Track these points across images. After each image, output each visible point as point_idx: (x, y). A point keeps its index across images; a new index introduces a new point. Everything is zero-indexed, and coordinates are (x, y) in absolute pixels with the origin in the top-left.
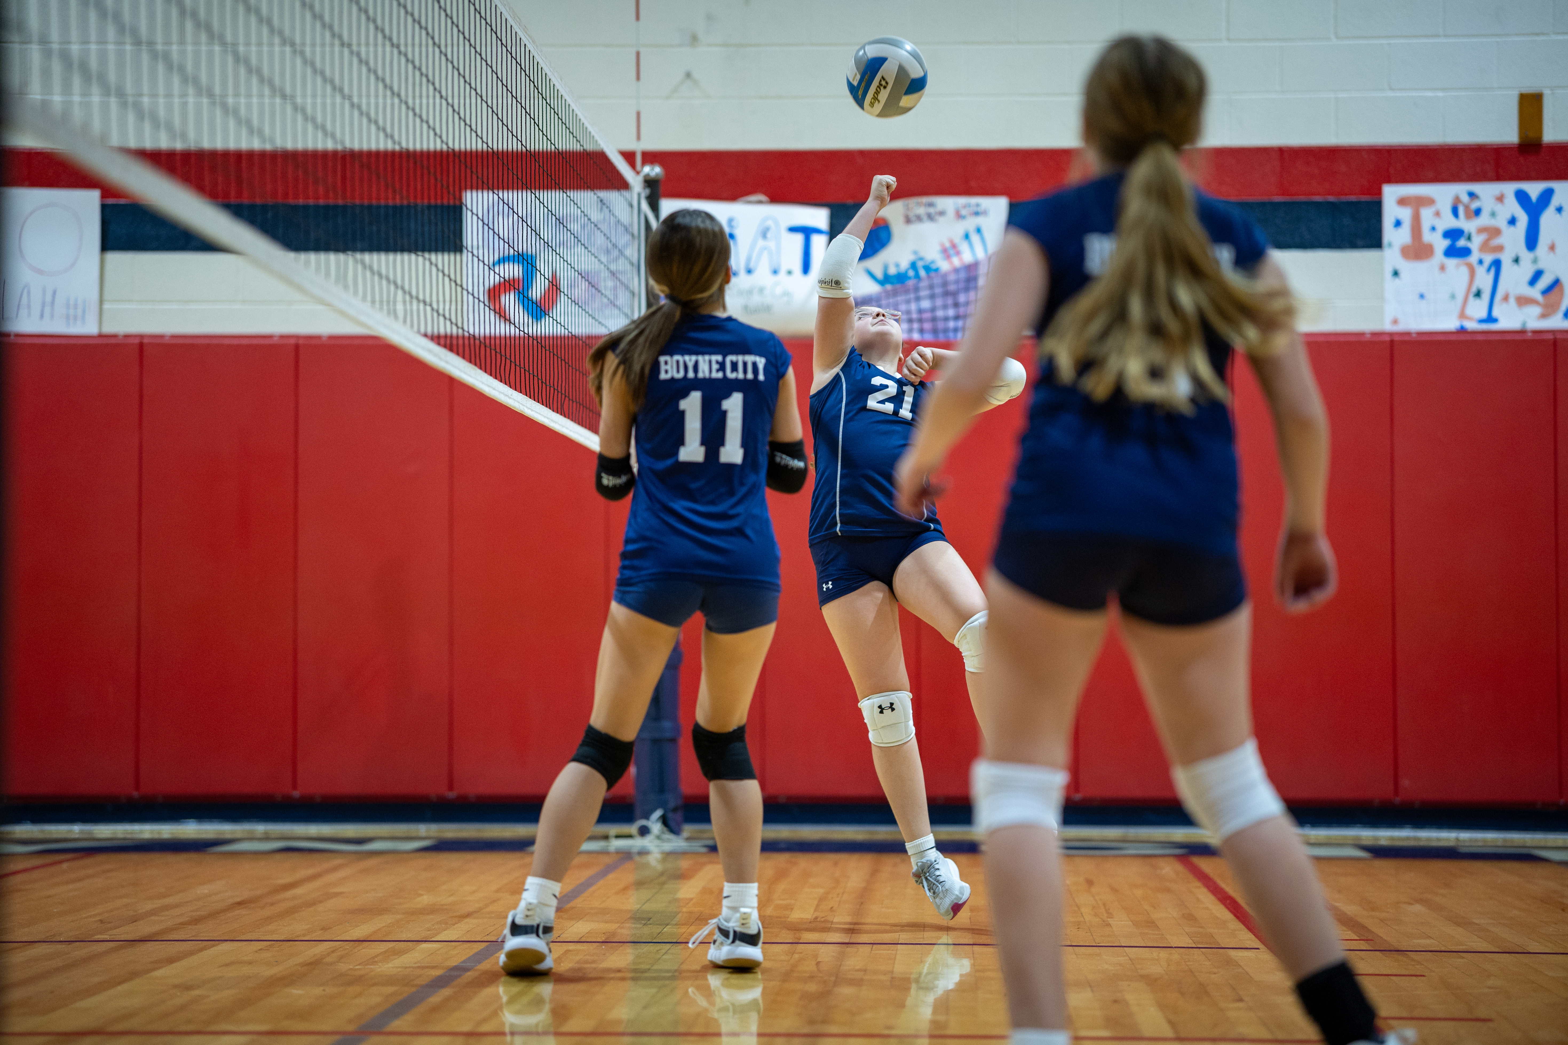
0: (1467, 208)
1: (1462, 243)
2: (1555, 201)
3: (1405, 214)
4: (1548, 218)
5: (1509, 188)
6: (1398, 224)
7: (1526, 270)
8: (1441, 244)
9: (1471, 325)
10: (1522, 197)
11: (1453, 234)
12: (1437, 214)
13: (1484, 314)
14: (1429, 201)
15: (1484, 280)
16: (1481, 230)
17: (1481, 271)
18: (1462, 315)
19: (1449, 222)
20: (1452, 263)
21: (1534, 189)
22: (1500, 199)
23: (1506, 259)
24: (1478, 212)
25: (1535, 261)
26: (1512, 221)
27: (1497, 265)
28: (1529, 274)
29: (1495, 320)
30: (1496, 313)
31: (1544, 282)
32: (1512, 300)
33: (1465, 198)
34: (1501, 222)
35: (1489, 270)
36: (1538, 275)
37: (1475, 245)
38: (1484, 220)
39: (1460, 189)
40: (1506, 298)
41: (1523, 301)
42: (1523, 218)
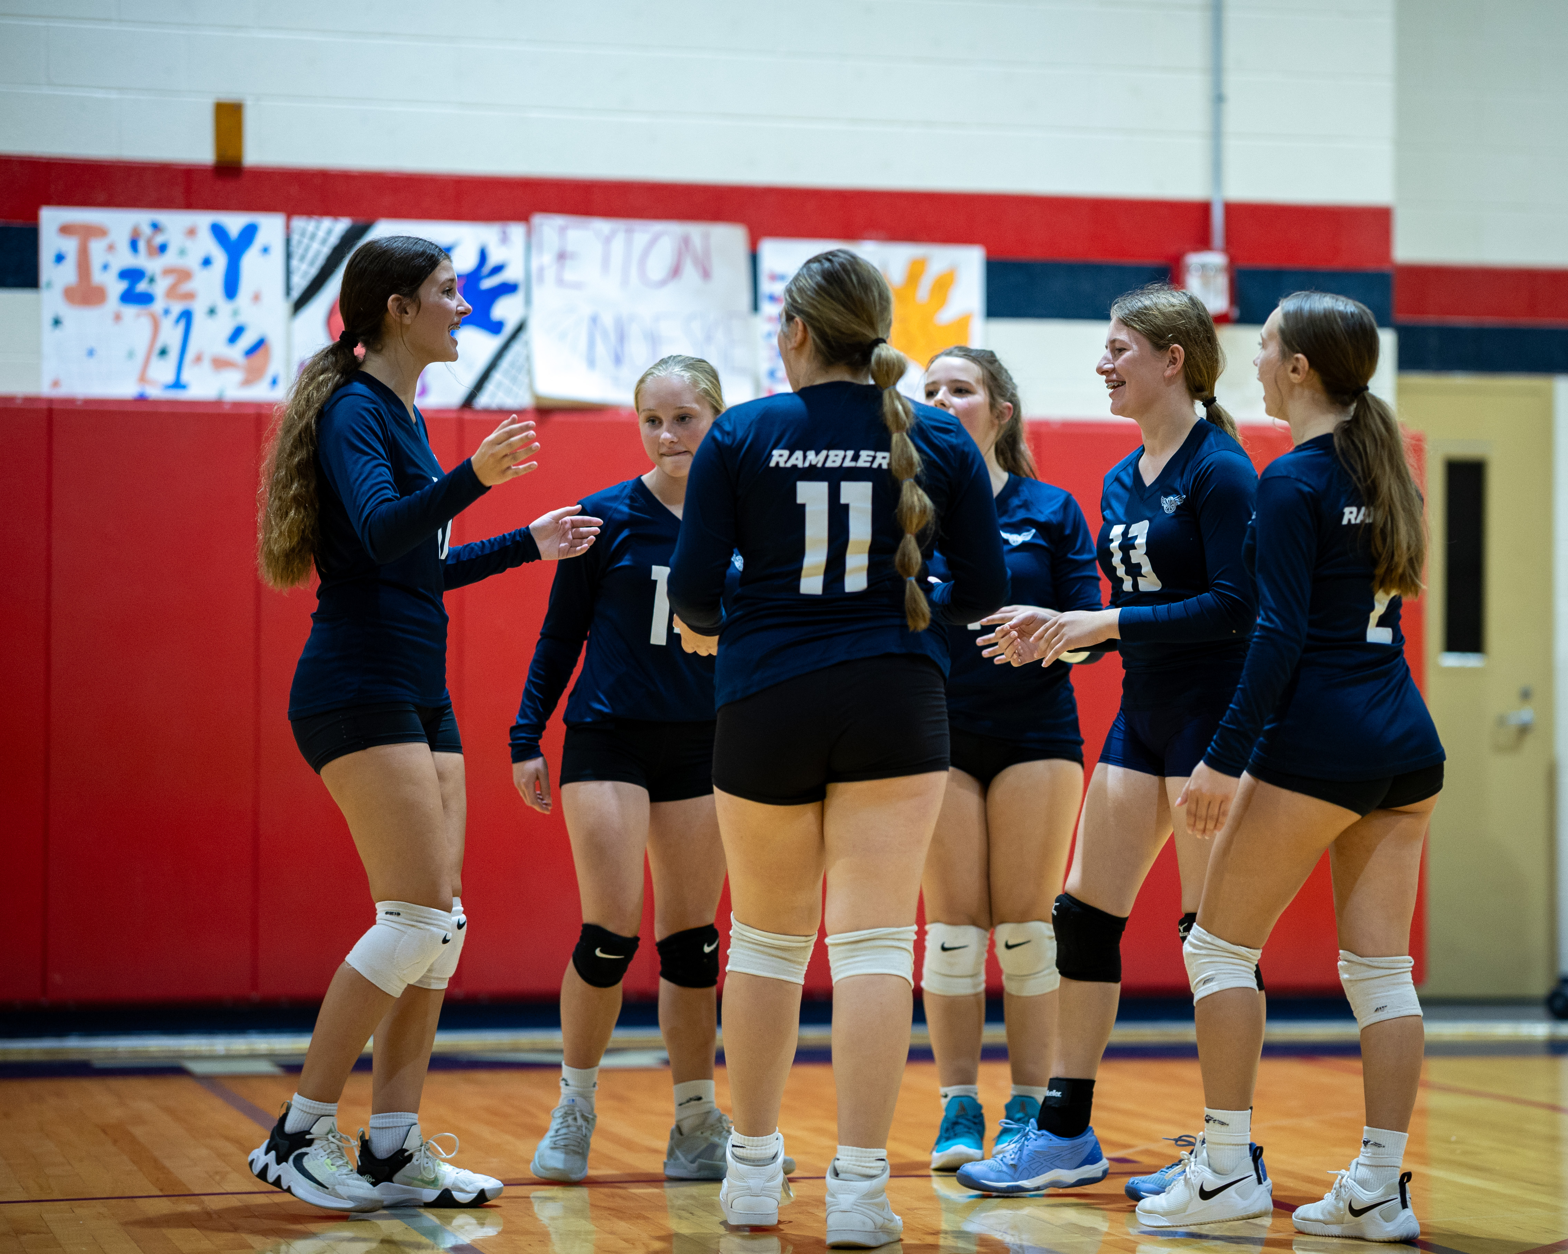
0: (149, 242)
1: (142, 287)
2: (260, 239)
3: (70, 246)
5: (203, 220)
6: (60, 258)
7: (224, 325)
8: (116, 287)
9: (155, 392)
10: (219, 232)
11: (132, 275)
12: (111, 248)
13: (170, 377)
14: (100, 232)
15: (171, 335)
16: (167, 272)
17: (167, 324)
18: (143, 378)
19: (125, 259)
20: (130, 311)
21: (234, 223)
22: (192, 232)
23: (199, 309)
24: (163, 248)
25: (235, 313)
26: (207, 262)
27: (187, 316)
28: (228, 331)
29: (183, 387)
30: (186, 377)
31: (247, 340)
32: (206, 364)
33: (147, 230)
34: (192, 262)
35: (178, 321)
36: (237, 333)
37: (160, 288)
38: (170, 258)
39: (141, 218)
40: (198, 359)
41: (220, 364)
42: (221, 258)
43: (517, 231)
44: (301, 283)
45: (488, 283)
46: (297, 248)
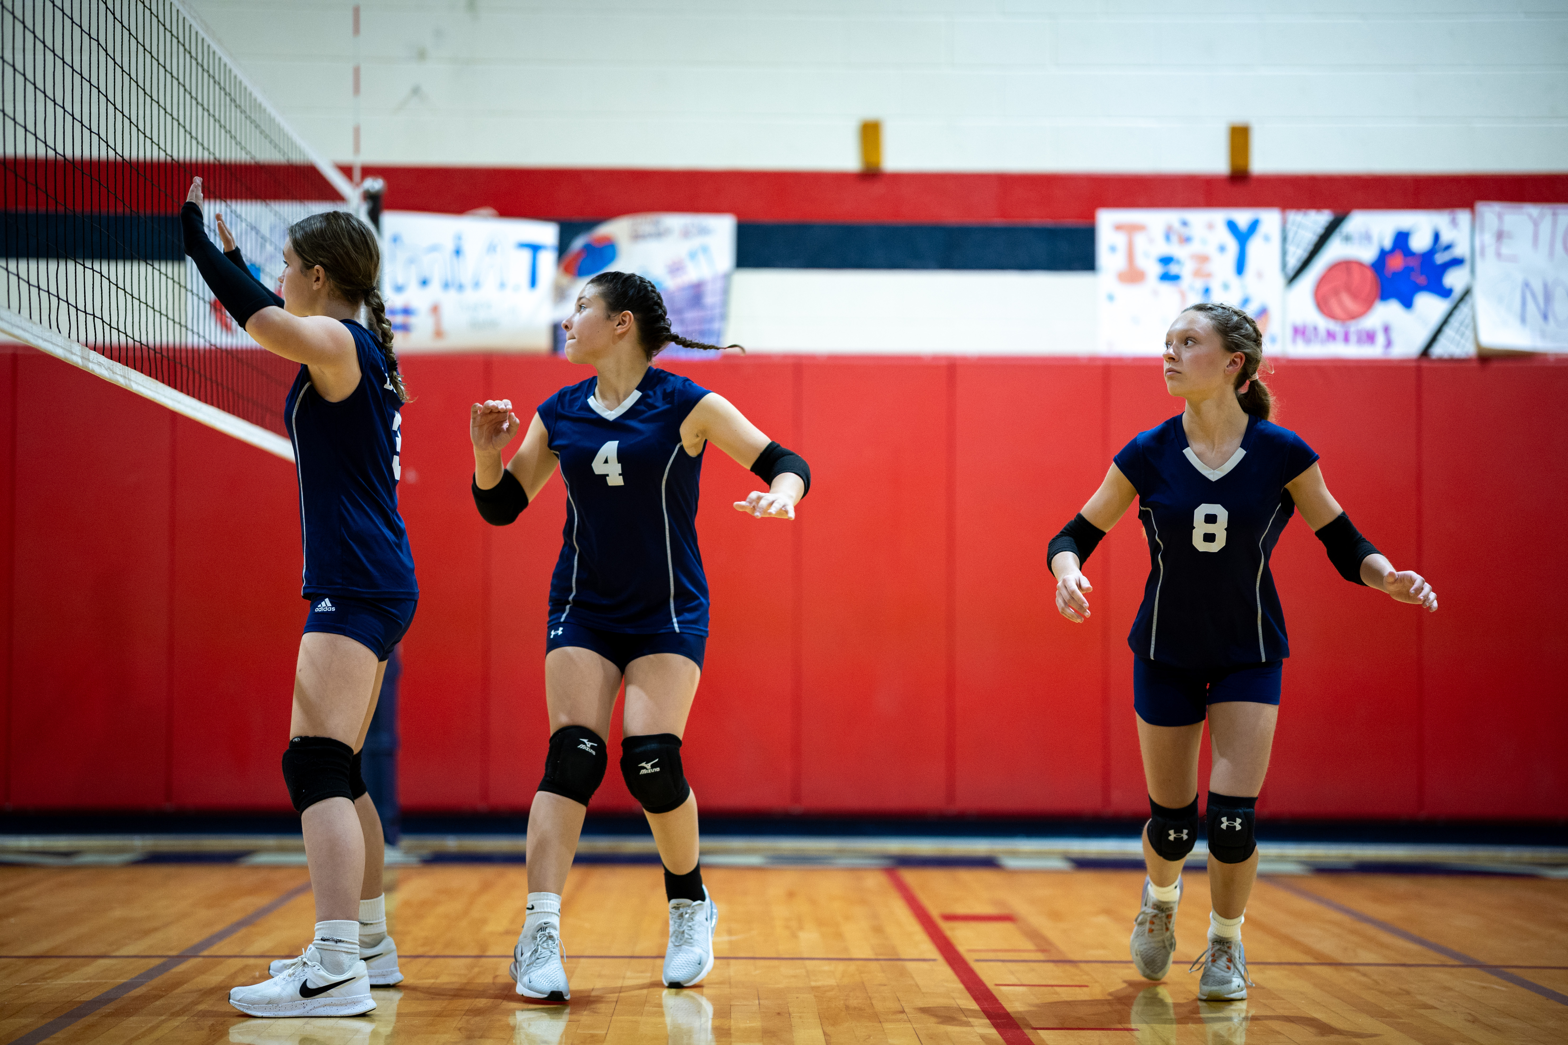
0: (1179, 235)
2: (1262, 229)
3: (1120, 240)
4: (1255, 246)
5: (1218, 217)
6: (1113, 249)
7: (1235, 296)
8: (1154, 270)
10: (1232, 226)
11: (1166, 261)
12: (1151, 240)
14: (1142, 228)
16: (1192, 257)
17: (1192, 296)
19: (1161, 249)
20: (1165, 288)
21: (1243, 217)
22: (1211, 226)
23: (1216, 285)
24: (1189, 239)
25: (1243, 287)
26: (1223, 249)
27: (1207, 290)
33: (1177, 226)
34: (1211, 250)
36: (1245, 302)
37: (1186, 270)
38: (1195, 247)
39: (1174, 216)
42: (1232, 245)
43: (1463, 216)
44: (1293, 262)
45: (1440, 258)
46: (1290, 236)
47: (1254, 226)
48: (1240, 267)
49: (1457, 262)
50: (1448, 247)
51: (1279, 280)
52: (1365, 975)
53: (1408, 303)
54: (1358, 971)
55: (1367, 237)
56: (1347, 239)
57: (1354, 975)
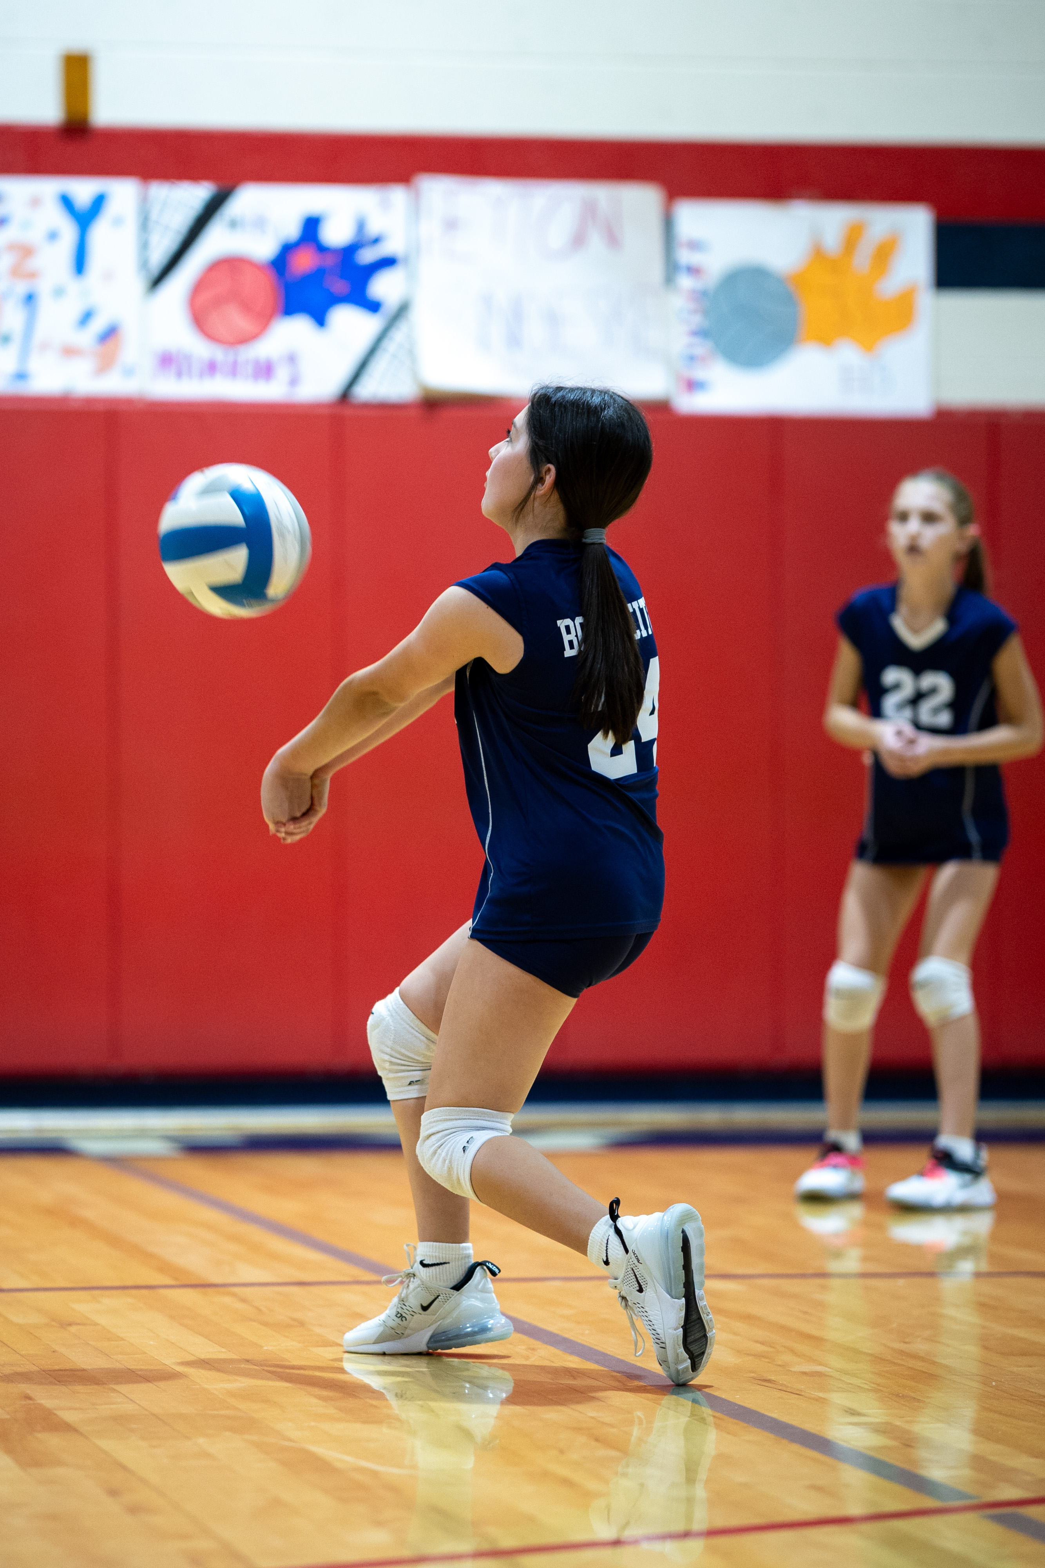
2: (111, 208)
4: (101, 232)
5: (48, 189)
7: (73, 308)
10: (67, 202)
13: (13, 367)
15: (14, 320)
16: (10, 247)
17: (9, 308)
22: (36, 204)
23: (44, 288)
24: (5, 221)
25: (85, 294)
26: (53, 236)
27: (30, 299)
28: (77, 314)
29: (28, 378)
30: (31, 366)
31: (98, 325)
32: (54, 353)
34: (35, 236)
35: (21, 305)
36: (86, 317)
38: (14, 232)
40: (45, 346)
41: (69, 352)
42: (68, 231)
43: (397, 195)
44: (159, 255)
45: (367, 256)
46: (154, 215)
47: (99, 202)
48: (80, 262)
49: (388, 262)
50: (376, 241)
51: (137, 283)
52: (243, 1300)
53: (320, 320)
54: (234, 1295)
55: (260, 223)
56: (233, 224)
57: (227, 1300)
